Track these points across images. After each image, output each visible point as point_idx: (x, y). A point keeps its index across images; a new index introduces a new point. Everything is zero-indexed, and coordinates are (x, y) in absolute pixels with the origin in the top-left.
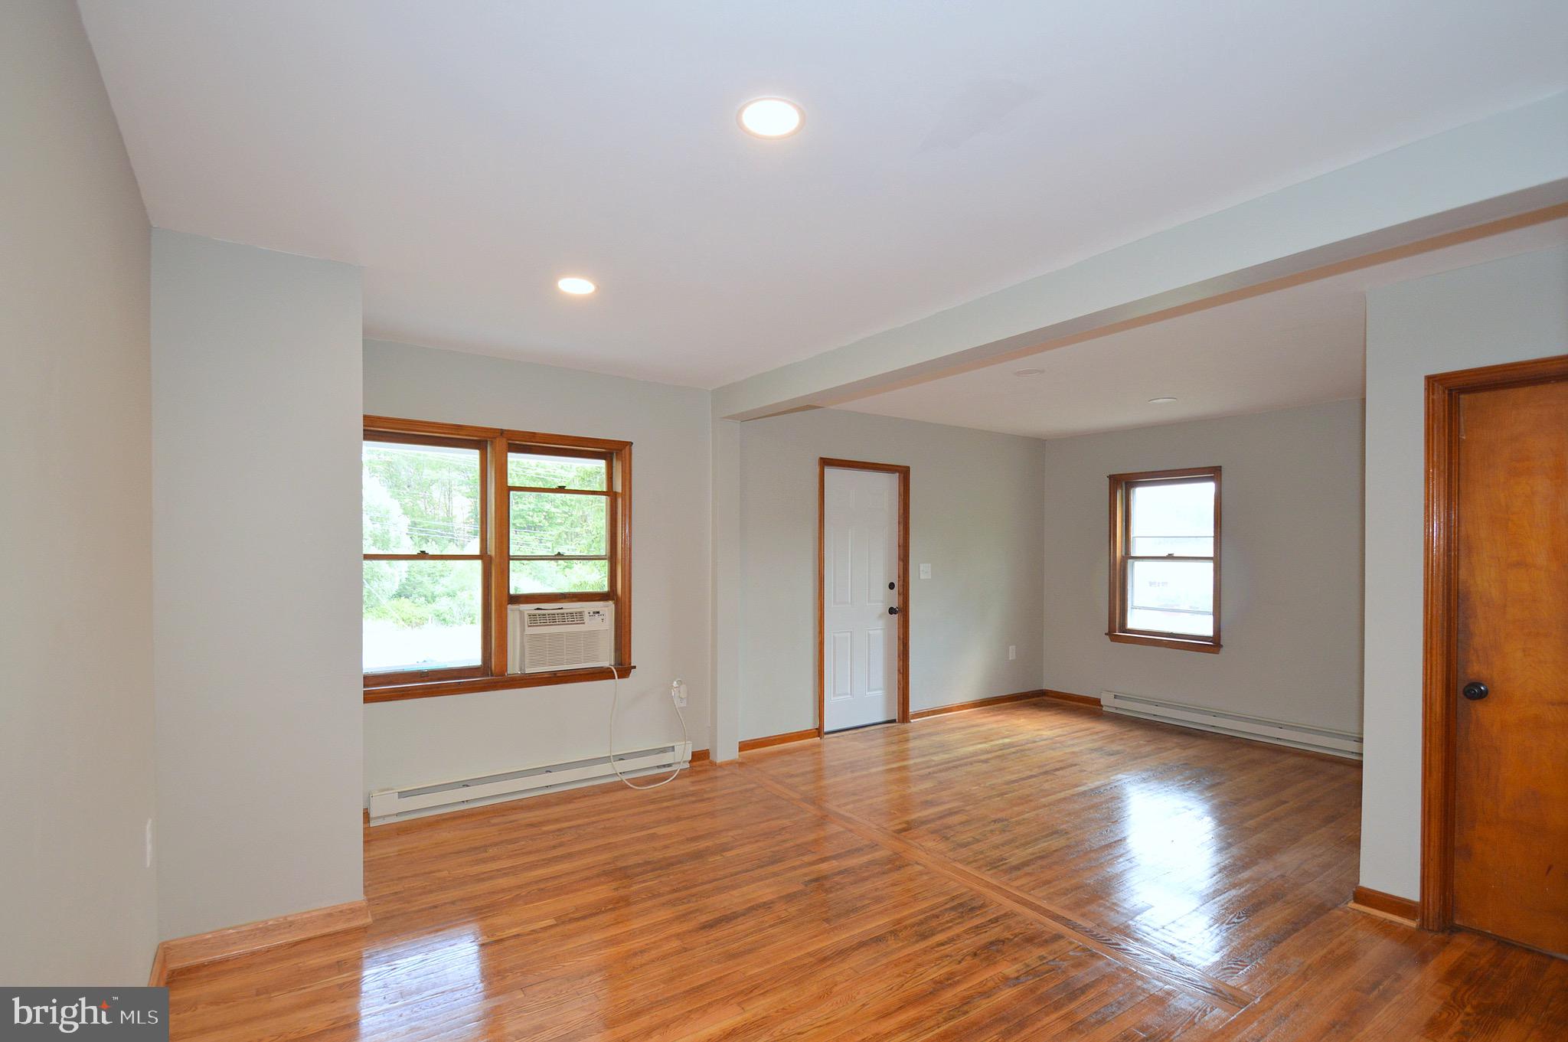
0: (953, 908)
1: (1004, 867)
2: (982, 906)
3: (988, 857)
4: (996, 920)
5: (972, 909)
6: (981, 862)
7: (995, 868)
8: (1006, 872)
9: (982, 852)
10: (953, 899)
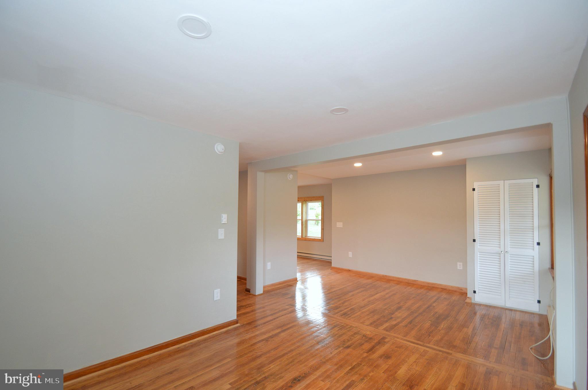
0: (349, 314)
1: (339, 326)
2: (342, 315)
3: (346, 329)
4: (337, 313)
5: (344, 315)
6: (347, 327)
7: (342, 326)
8: (338, 325)
9: (348, 331)
10: (350, 316)
